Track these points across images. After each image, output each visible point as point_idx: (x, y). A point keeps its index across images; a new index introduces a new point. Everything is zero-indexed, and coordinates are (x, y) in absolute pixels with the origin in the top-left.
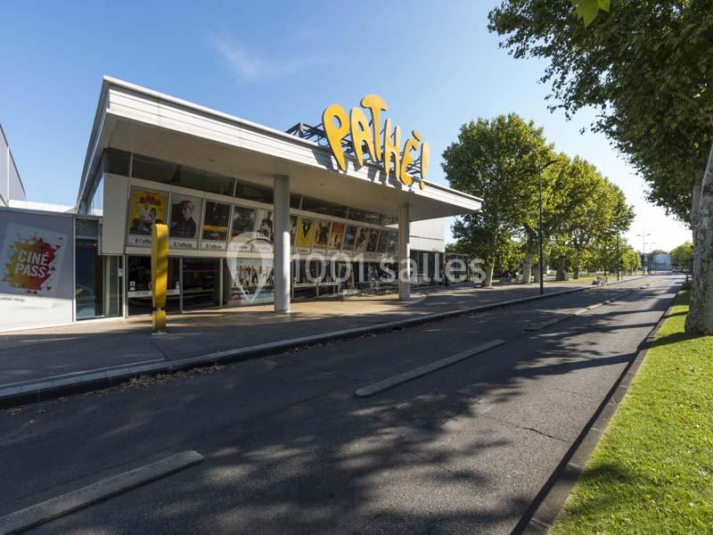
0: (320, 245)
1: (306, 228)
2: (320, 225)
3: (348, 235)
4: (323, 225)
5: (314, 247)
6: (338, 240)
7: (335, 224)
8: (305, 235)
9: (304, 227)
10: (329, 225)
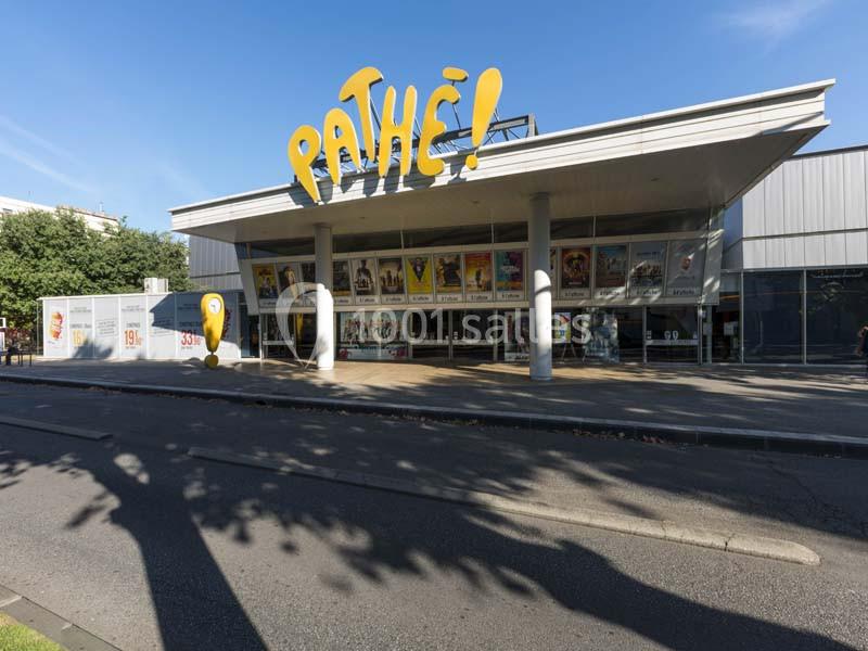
0: (448, 289)
1: (419, 269)
2: (442, 261)
3: (503, 268)
4: (447, 261)
5: (439, 292)
6: (483, 277)
7: (469, 257)
8: (420, 278)
9: (415, 269)
10: (458, 258)
